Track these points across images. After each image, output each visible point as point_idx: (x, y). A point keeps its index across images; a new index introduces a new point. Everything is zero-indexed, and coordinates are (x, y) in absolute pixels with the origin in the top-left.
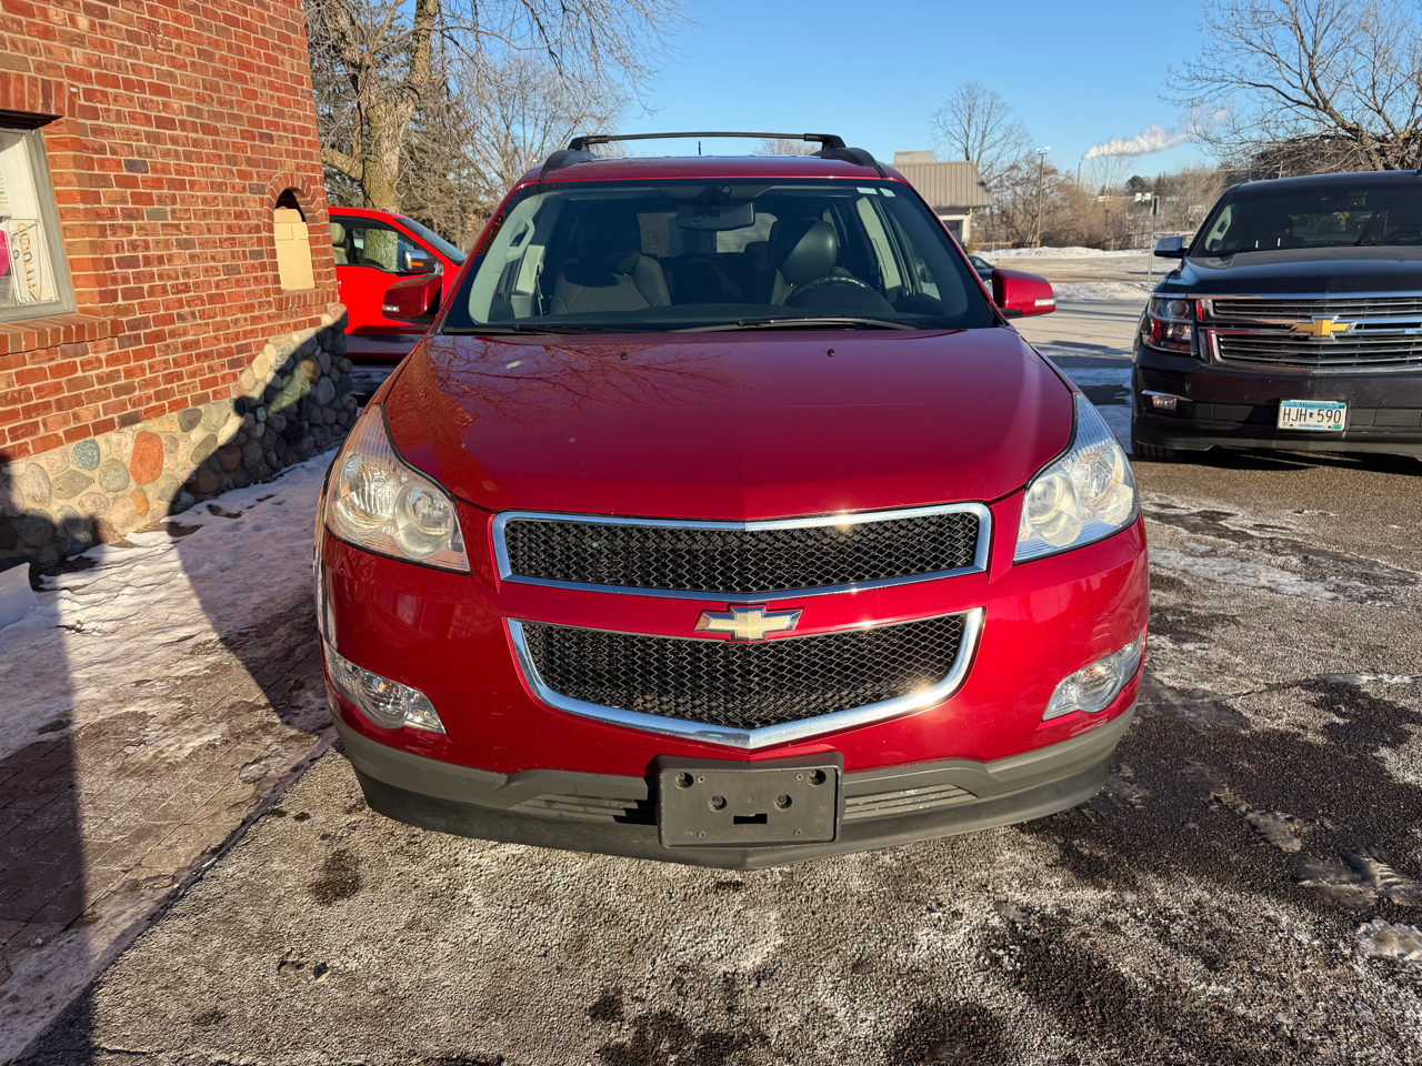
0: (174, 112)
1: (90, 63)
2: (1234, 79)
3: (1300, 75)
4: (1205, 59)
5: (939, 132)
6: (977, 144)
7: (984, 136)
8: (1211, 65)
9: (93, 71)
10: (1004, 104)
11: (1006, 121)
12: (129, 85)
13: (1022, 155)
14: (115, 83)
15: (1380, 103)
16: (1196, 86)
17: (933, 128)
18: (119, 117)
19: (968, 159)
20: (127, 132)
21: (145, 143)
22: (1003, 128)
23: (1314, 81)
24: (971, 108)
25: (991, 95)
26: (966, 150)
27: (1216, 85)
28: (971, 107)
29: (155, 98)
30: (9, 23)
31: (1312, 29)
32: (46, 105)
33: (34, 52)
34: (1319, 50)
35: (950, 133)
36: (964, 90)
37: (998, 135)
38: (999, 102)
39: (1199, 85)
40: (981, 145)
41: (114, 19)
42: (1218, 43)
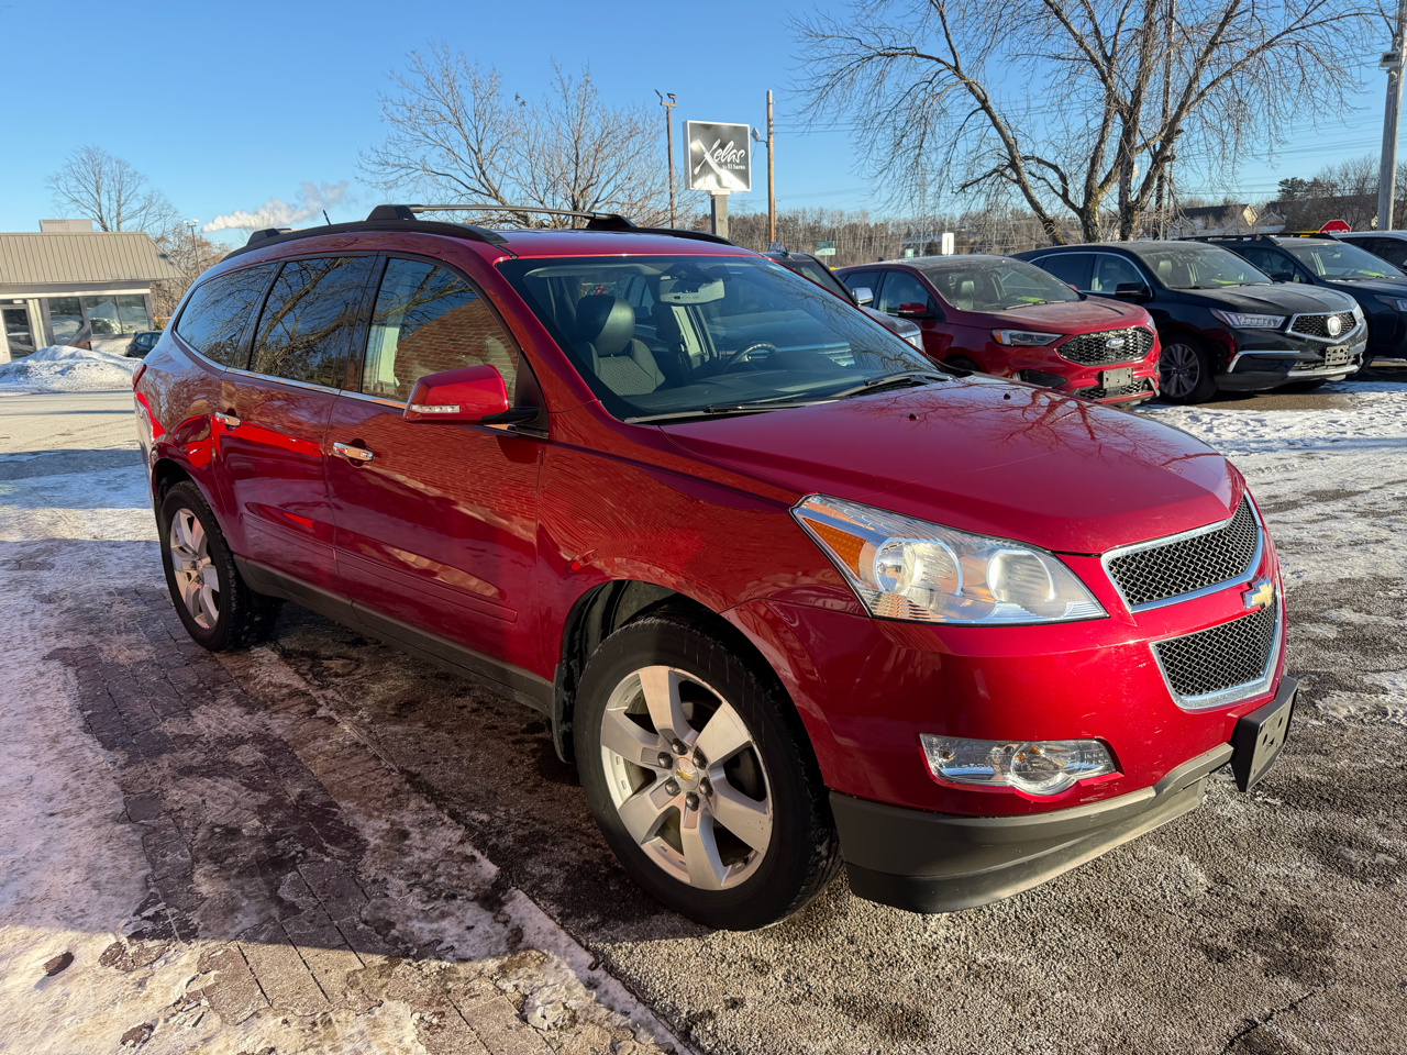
2: (418, 167)
3: (472, 167)
4: (390, 148)
5: (64, 200)
6: (114, 214)
7: (119, 206)
8: (395, 152)
10: (136, 173)
11: (143, 190)
13: (169, 227)
15: (541, 194)
16: (387, 171)
17: (54, 195)
19: (105, 229)
22: (141, 197)
23: (484, 174)
24: (98, 175)
25: (117, 162)
26: (101, 219)
27: (403, 171)
28: (94, 171)
31: (474, 131)
34: (483, 147)
35: (77, 201)
36: (84, 156)
37: (136, 205)
38: (129, 170)
39: (389, 170)
40: (119, 214)
42: (402, 134)
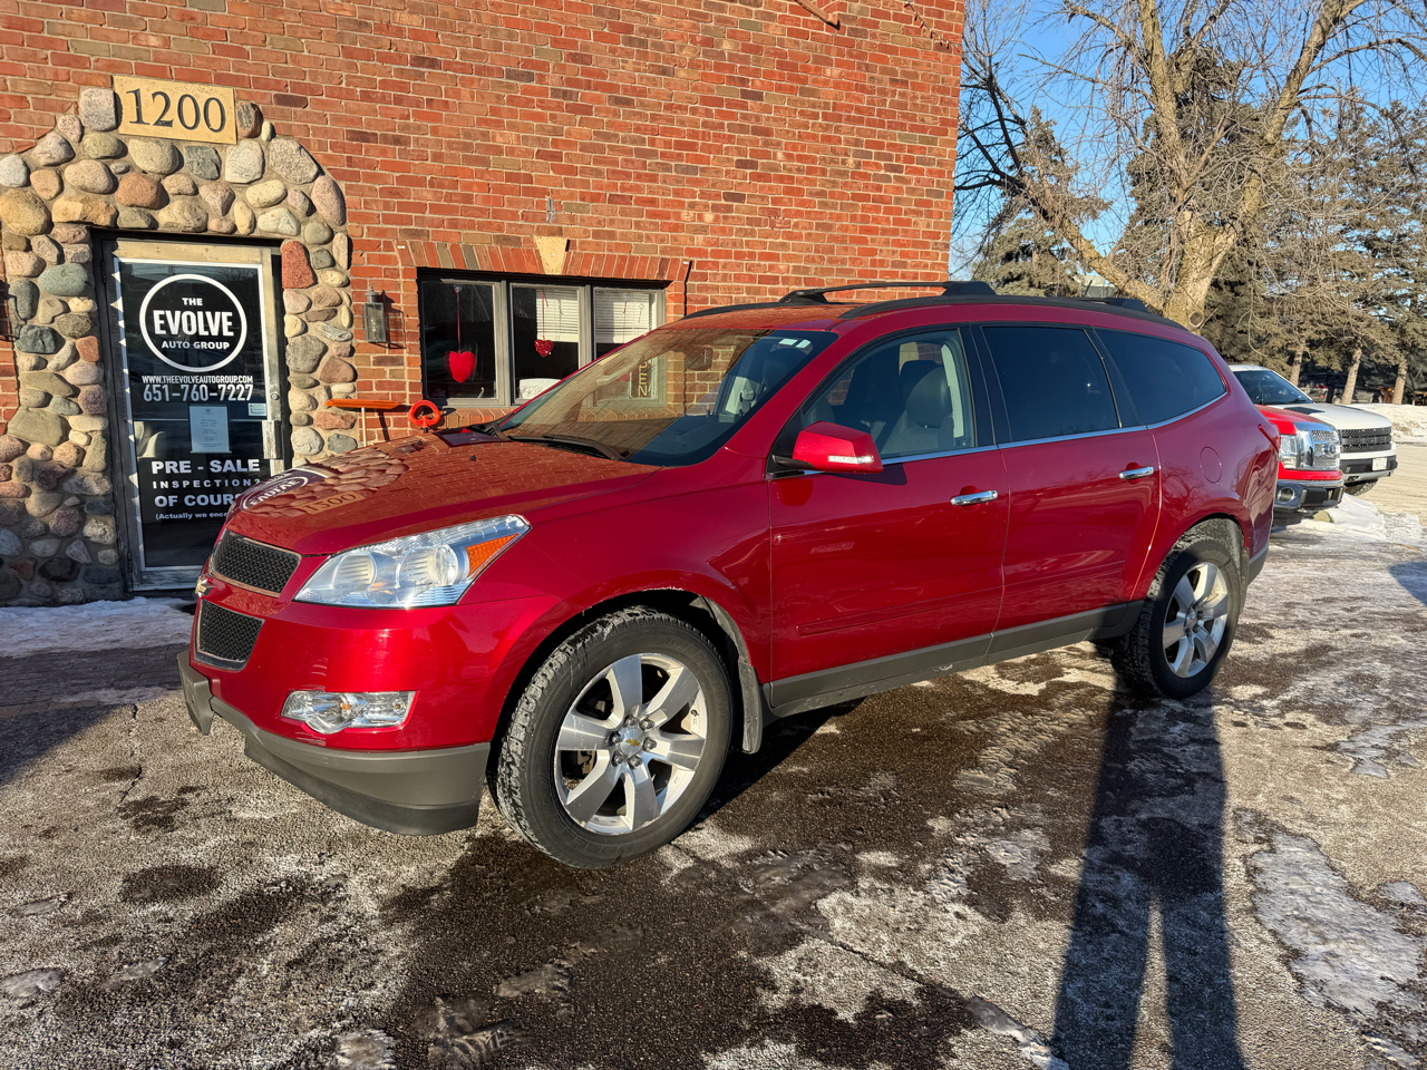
0: (780, 272)
1: (709, 243)
9: (710, 249)
12: (739, 255)
14: (727, 255)
18: (725, 278)
20: (729, 288)
21: (745, 295)
29: (762, 263)
30: (648, 225)
32: (661, 273)
33: (662, 241)
41: (737, 211)
